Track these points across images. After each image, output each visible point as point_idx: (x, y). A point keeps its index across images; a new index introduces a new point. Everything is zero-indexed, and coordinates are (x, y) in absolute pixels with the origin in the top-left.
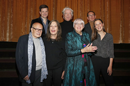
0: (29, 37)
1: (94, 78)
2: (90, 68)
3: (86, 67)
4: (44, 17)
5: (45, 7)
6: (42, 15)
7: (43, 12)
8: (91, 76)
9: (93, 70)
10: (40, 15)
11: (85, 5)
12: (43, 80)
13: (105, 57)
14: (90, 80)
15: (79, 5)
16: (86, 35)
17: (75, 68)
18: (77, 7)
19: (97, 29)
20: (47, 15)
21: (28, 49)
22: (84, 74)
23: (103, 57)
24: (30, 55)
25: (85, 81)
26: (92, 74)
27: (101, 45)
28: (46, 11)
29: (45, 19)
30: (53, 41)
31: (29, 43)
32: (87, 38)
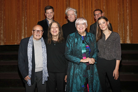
0: (30, 39)
1: (99, 83)
2: (93, 72)
3: (89, 71)
4: (49, 19)
5: (49, 9)
6: (47, 17)
7: (48, 13)
8: (95, 80)
9: (97, 74)
10: (46, 17)
11: (100, 2)
12: (44, 82)
13: (110, 59)
14: (95, 85)
15: (94, 2)
16: (90, 35)
17: (75, 72)
18: (92, 5)
19: (101, 28)
20: (52, 16)
21: (28, 51)
22: (87, 79)
23: (107, 59)
24: (29, 57)
25: (88, 86)
26: (96, 78)
27: (105, 45)
28: (51, 13)
29: (50, 20)
30: (55, 43)
31: (28, 46)
32: (91, 39)
